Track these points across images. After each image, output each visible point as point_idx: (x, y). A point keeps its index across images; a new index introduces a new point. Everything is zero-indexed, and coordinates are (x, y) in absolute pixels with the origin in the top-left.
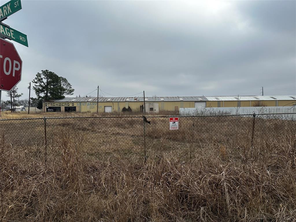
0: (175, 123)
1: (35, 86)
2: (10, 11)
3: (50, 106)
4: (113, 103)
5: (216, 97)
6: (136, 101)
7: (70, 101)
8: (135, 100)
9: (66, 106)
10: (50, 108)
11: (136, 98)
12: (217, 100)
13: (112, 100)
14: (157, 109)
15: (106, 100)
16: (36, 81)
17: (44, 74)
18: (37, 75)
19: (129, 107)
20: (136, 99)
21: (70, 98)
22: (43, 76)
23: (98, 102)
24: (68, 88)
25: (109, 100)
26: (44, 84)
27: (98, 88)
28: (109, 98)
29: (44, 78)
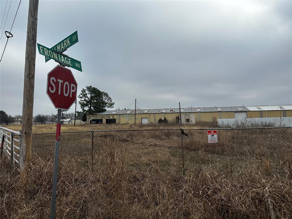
0: (213, 135)
1: (80, 101)
2: (69, 44)
3: (93, 119)
4: (150, 114)
5: (257, 107)
6: (172, 112)
7: (110, 114)
8: (170, 111)
9: (107, 118)
10: (93, 120)
12: (259, 110)
13: (148, 111)
14: (193, 120)
15: (143, 111)
16: (81, 96)
17: (88, 90)
18: (82, 91)
19: (165, 119)
20: (172, 111)
21: (111, 111)
22: (87, 92)
23: (135, 114)
24: (109, 102)
25: (146, 112)
26: (88, 98)
27: (136, 101)
28: (146, 110)
29: (88, 93)
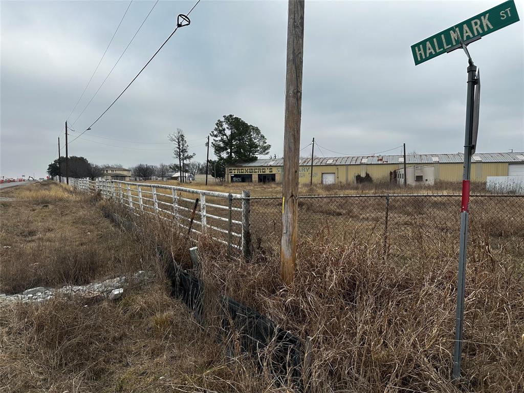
1: (214, 142)
2: (490, 26)
3: (236, 173)
4: (338, 167)
6: (381, 162)
7: (266, 165)
8: (378, 160)
9: (260, 173)
10: (236, 176)
11: (380, 158)
13: (335, 162)
15: (325, 161)
16: (215, 133)
17: (227, 122)
18: (217, 124)
19: (367, 175)
20: (381, 160)
21: (266, 160)
22: (225, 126)
23: (312, 166)
24: (261, 143)
25: (330, 162)
26: (227, 137)
27: (313, 141)
28: (330, 158)
29: (228, 128)
